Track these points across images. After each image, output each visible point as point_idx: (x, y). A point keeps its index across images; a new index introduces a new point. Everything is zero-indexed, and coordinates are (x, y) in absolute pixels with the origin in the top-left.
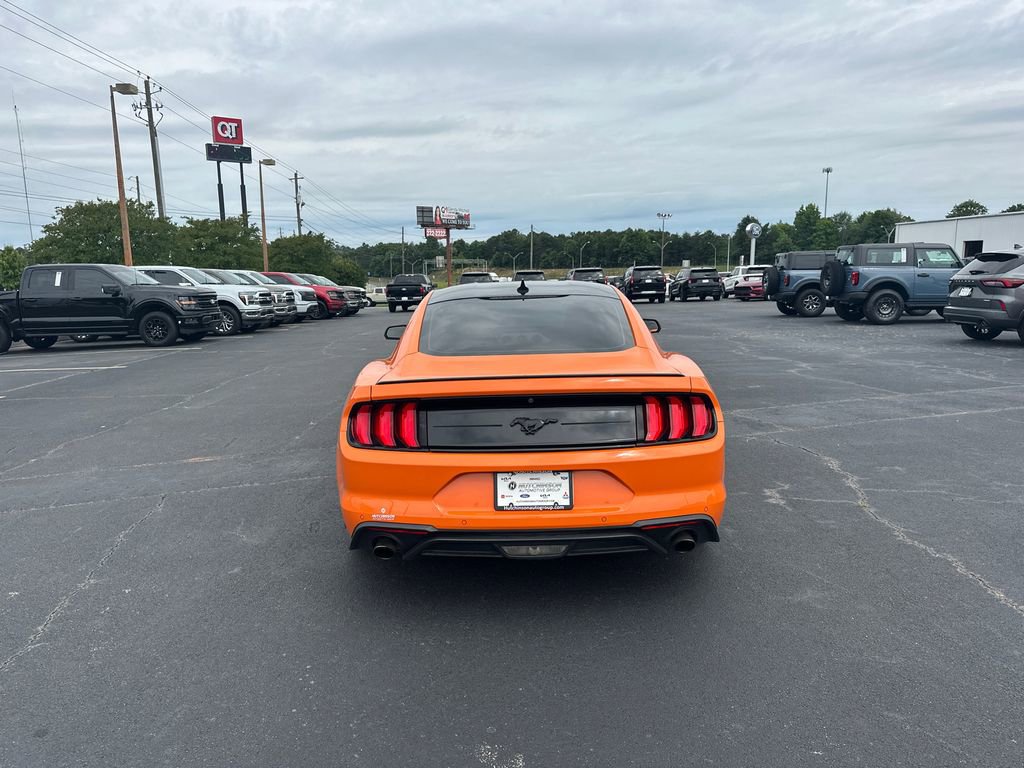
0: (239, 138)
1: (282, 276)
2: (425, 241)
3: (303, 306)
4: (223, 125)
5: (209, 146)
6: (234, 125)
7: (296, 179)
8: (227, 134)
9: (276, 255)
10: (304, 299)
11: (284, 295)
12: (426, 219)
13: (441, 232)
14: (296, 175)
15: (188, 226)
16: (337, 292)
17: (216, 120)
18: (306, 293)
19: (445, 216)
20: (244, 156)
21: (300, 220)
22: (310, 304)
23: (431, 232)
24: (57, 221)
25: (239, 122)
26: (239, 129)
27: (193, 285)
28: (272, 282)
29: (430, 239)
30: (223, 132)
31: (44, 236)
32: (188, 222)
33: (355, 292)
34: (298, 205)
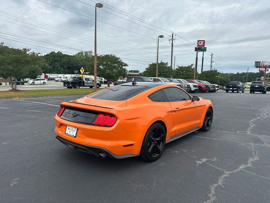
0: (204, 45)
1: (192, 81)
2: (259, 72)
3: (193, 89)
4: (200, 42)
5: (196, 48)
6: (203, 42)
7: (212, 55)
8: (201, 44)
9: (202, 75)
10: (194, 87)
11: (186, 85)
12: (258, 65)
13: (264, 69)
14: (212, 54)
15: (178, 68)
16: (206, 85)
17: (198, 41)
18: (195, 85)
19: (265, 64)
20: (205, 50)
21: (211, 66)
22: (195, 88)
23: (261, 69)
24: (148, 67)
25: (204, 41)
26: (204, 43)
27: (162, 82)
28: (188, 82)
29: (260, 71)
30: (200, 44)
31: (146, 70)
32: (178, 67)
33: (213, 86)
34: (211, 62)
